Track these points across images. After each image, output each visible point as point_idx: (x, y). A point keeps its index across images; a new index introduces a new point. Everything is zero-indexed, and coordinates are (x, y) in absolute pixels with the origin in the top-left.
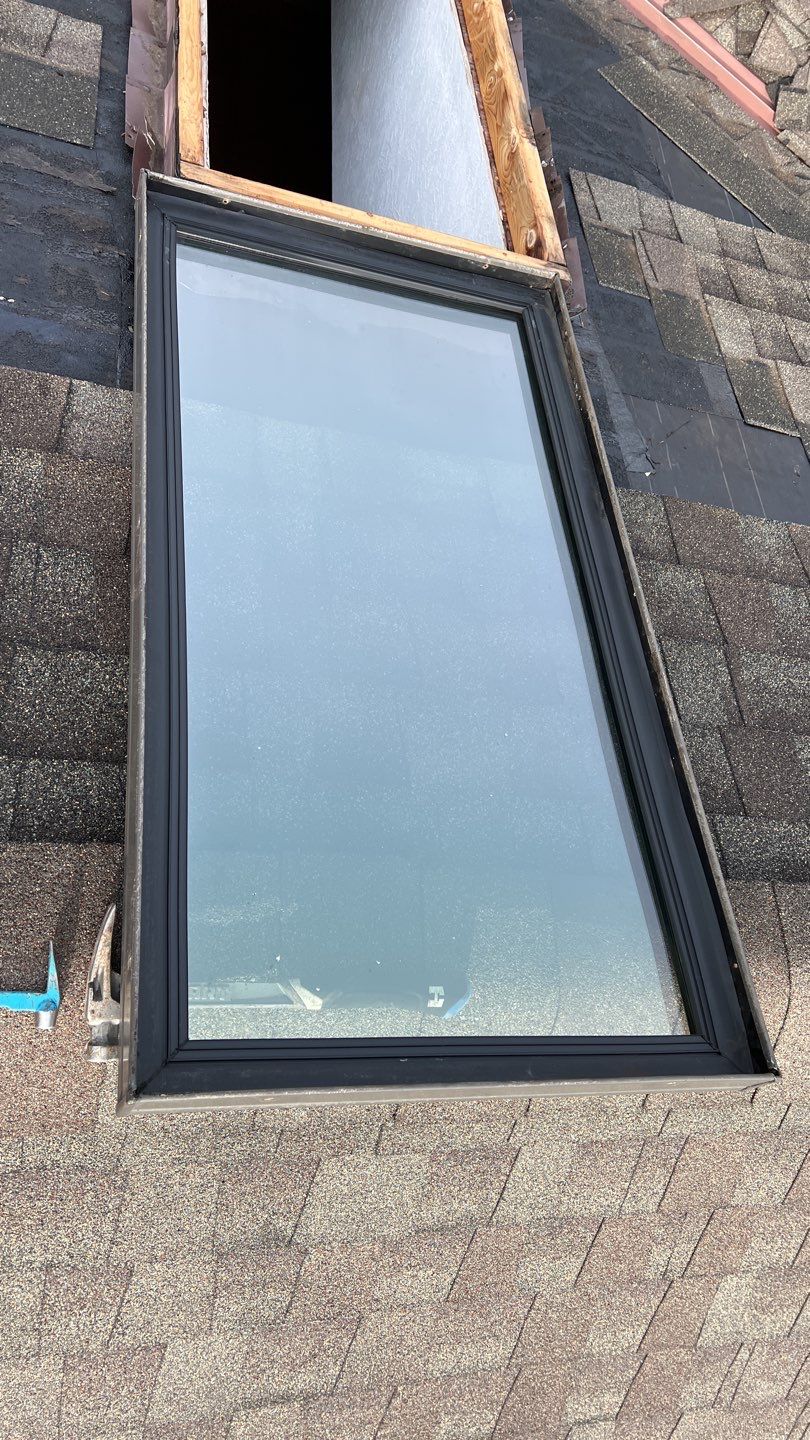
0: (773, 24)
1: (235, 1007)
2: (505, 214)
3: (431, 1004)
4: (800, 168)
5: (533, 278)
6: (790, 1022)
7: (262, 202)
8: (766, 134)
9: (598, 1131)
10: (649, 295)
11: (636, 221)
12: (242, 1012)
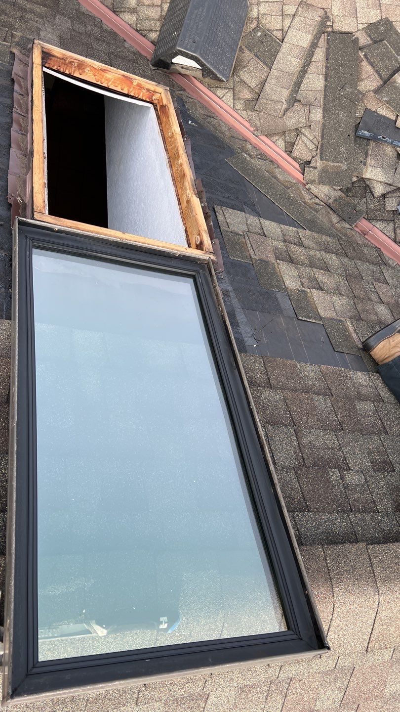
0: (301, 139)
1: (63, 638)
2: (186, 227)
3: (161, 627)
4: (316, 201)
5: (199, 259)
6: (335, 615)
7: (73, 230)
8: (300, 186)
9: (247, 680)
10: (252, 262)
11: (245, 228)
12: (66, 640)
